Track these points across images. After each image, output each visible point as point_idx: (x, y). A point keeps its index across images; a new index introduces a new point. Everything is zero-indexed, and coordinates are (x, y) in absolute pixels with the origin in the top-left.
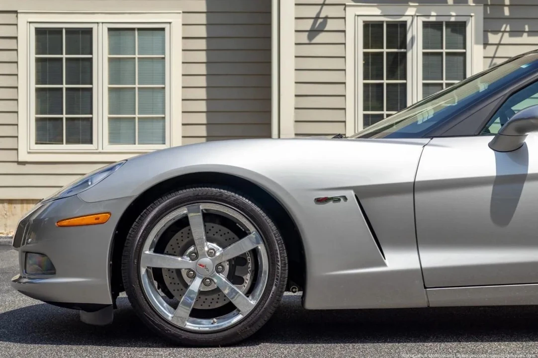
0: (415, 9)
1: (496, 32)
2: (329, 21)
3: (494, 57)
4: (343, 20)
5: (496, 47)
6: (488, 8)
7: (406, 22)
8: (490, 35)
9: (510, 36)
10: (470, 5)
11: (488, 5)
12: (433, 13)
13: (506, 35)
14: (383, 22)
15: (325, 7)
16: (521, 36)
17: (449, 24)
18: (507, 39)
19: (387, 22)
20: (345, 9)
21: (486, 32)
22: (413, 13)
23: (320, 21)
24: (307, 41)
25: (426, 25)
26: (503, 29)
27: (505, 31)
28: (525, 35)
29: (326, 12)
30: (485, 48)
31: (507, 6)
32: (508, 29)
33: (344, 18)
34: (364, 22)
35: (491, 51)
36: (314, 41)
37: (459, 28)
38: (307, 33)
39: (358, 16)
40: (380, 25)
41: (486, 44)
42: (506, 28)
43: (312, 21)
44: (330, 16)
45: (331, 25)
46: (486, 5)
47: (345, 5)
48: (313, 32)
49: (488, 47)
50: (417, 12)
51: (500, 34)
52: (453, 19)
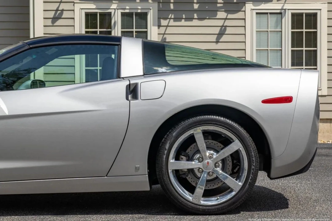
0: (116, 5)
1: (165, 19)
2: (64, 12)
3: (164, 34)
4: (73, 12)
5: (165, 27)
6: (161, 4)
7: (111, 12)
8: (162, 21)
9: (174, 21)
10: (149, 3)
11: (161, 2)
12: (127, 8)
13: (172, 20)
14: (97, 12)
15: (62, 4)
16: (181, 21)
17: (137, 14)
18: (172, 23)
19: (99, 12)
20: (74, 5)
21: (159, 19)
22: (115, 7)
23: (59, 12)
24: (51, 25)
25: (123, 14)
26: (170, 17)
27: (171, 18)
28: (183, 20)
29: (63, 6)
30: (159, 28)
31: (172, 3)
32: (173, 17)
33: (74, 10)
34: (85, 12)
35: (162, 30)
36: (55, 25)
37: (143, 16)
38: (51, 20)
39: (82, 9)
40: (95, 14)
41: (159, 26)
42: (171, 16)
43: (54, 12)
44: (65, 9)
45: (65, 14)
46: (159, 3)
47: (74, 2)
48: (55, 19)
49: (161, 28)
50: (117, 6)
51: (168, 20)
52: (139, 11)
